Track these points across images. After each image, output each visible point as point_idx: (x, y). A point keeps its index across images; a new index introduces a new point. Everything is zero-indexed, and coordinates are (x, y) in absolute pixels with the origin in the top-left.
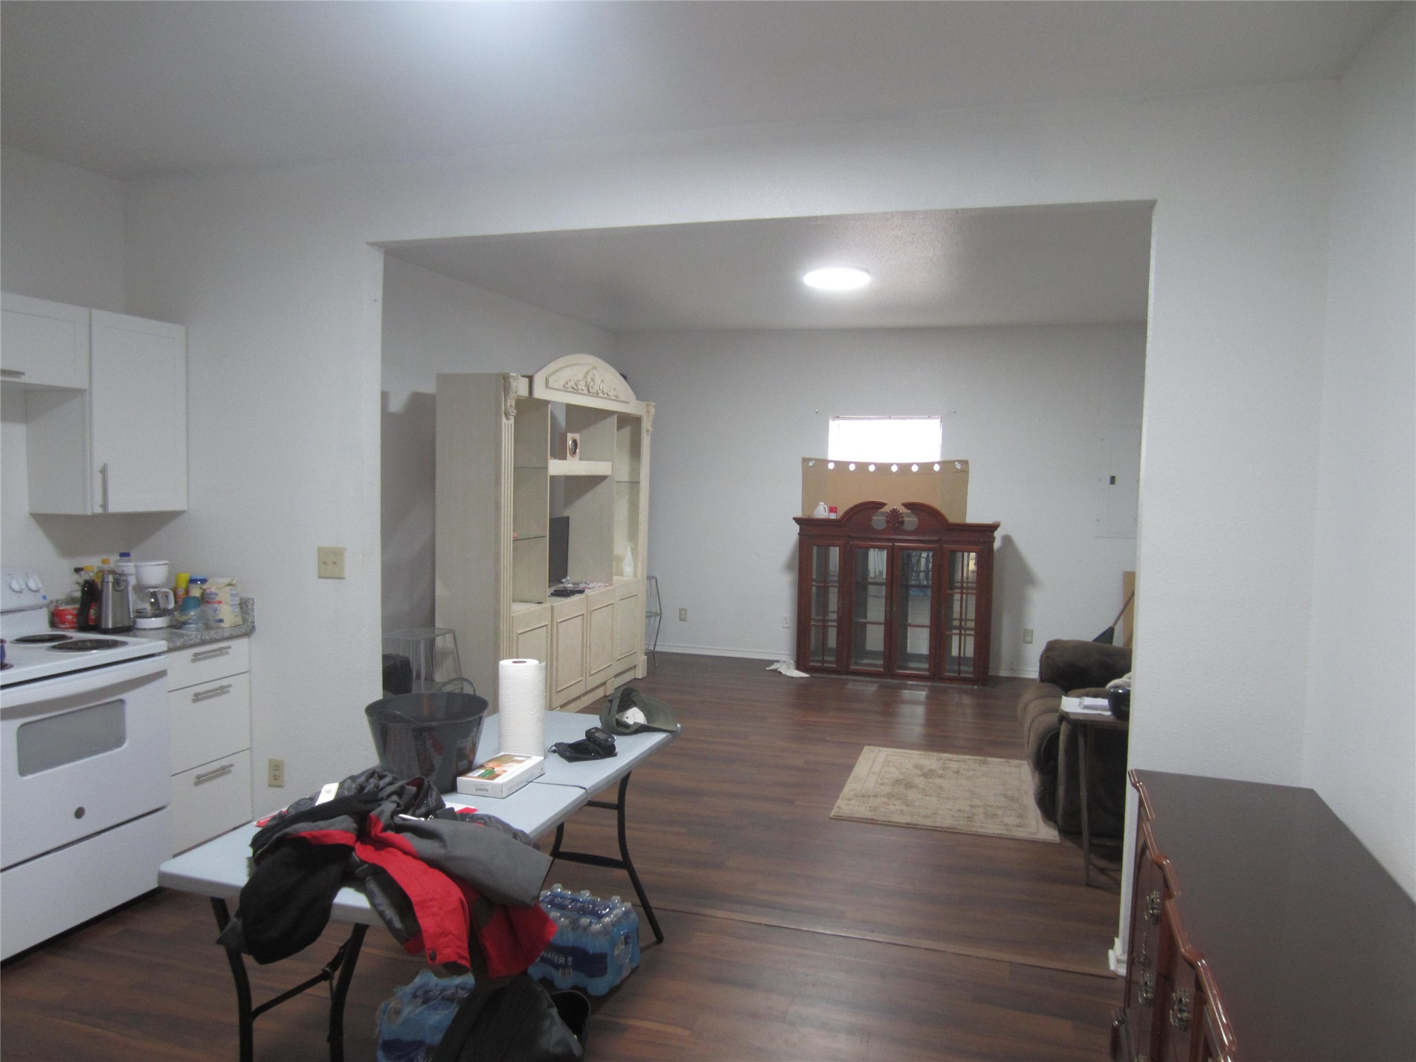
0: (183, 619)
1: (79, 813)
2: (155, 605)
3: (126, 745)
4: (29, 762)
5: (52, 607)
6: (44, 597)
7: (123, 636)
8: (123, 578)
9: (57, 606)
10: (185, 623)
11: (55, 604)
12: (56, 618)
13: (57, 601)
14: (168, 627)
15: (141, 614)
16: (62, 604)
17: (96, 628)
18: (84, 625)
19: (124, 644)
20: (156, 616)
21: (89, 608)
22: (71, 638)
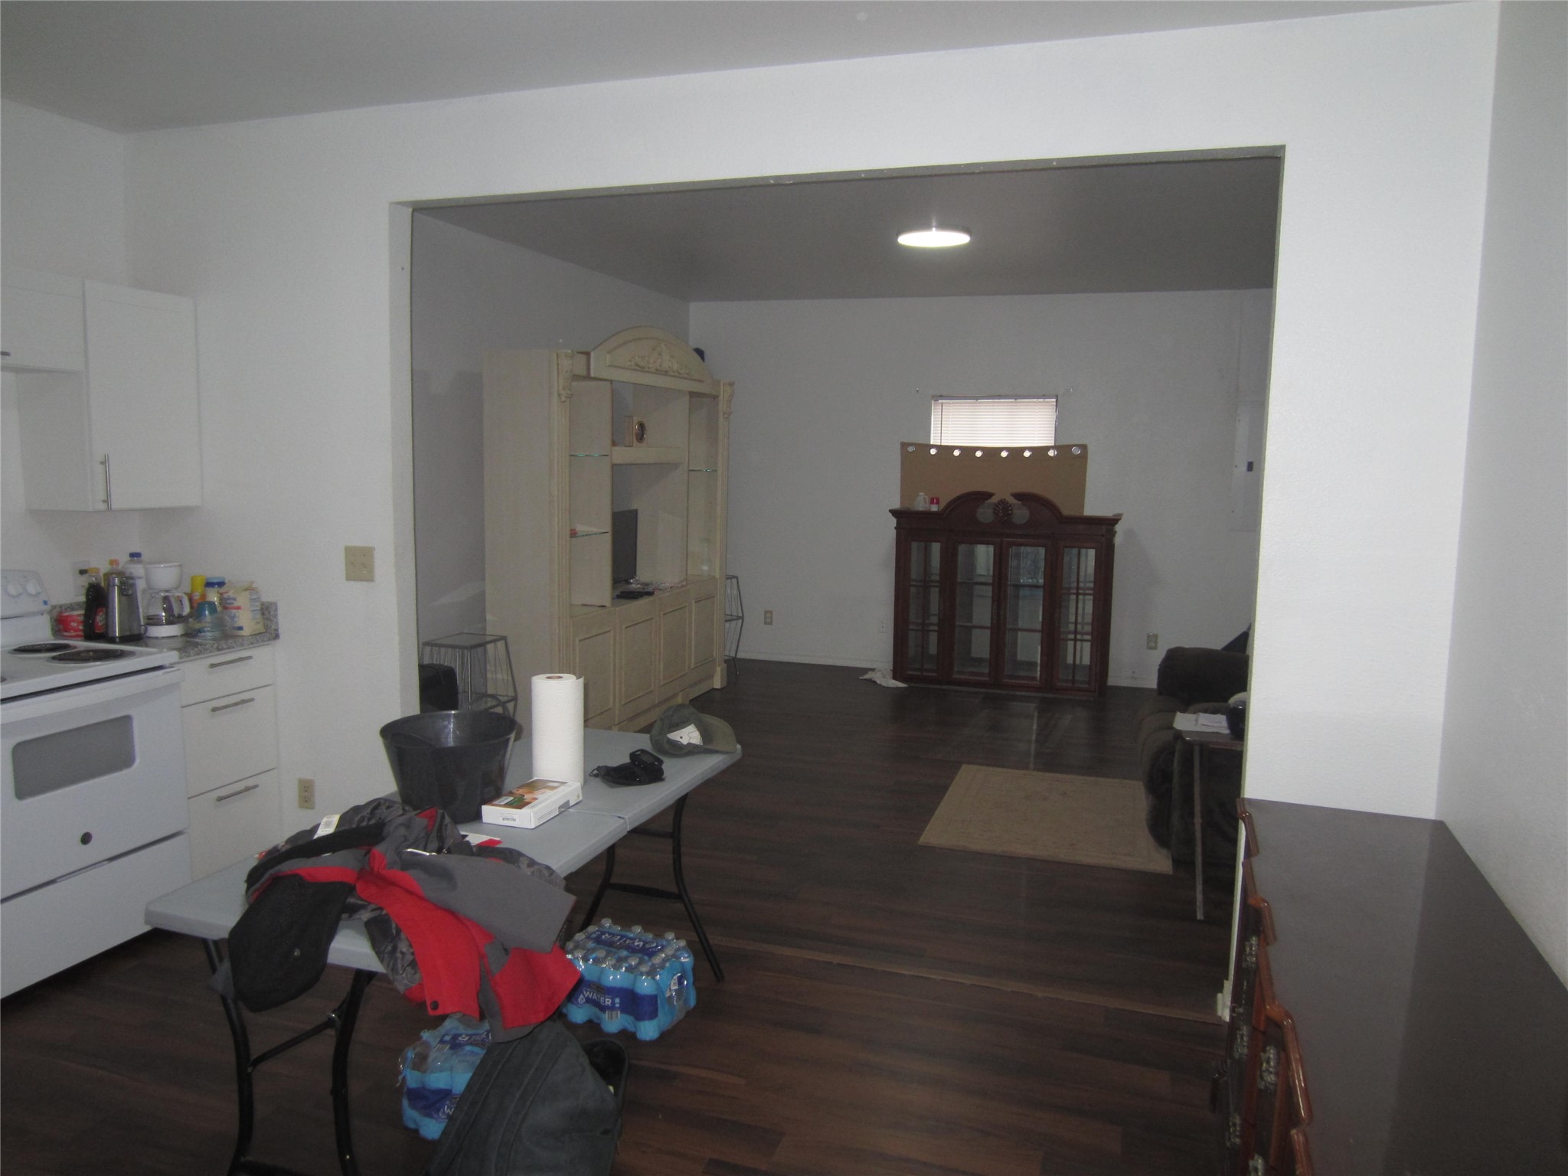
0: (197, 626)
1: (86, 839)
2: (169, 610)
3: (138, 761)
4: (26, 786)
5: (55, 613)
6: (45, 603)
7: (131, 645)
8: (131, 581)
9: (61, 613)
10: (200, 631)
11: (58, 609)
12: (60, 623)
13: (61, 606)
14: (182, 635)
15: (153, 621)
16: (66, 609)
17: (104, 637)
18: (91, 634)
19: (131, 654)
20: (169, 622)
21: (96, 614)
22: (75, 647)
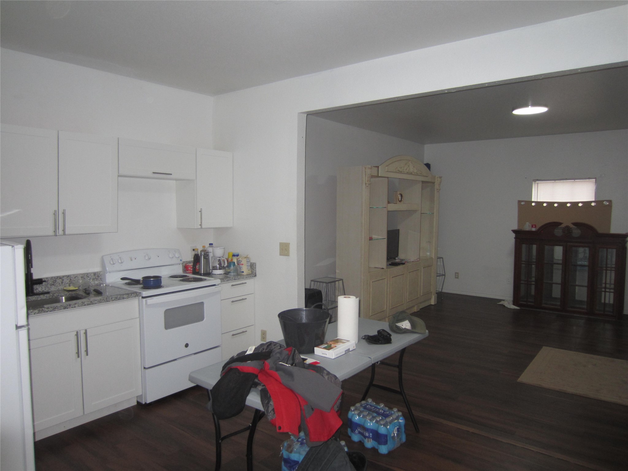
0: (229, 271)
1: (187, 345)
2: (220, 264)
3: (205, 319)
4: (168, 325)
5: (184, 264)
6: (181, 260)
7: (206, 277)
8: (208, 254)
9: (186, 264)
10: (229, 272)
11: (185, 263)
12: (186, 268)
13: (186, 262)
14: (224, 274)
15: (215, 268)
16: (188, 263)
17: (198, 273)
18: (195, 272)
19: (205, 280)
20: (220, 269)
21: (196, 265)
22: (189, 277)
